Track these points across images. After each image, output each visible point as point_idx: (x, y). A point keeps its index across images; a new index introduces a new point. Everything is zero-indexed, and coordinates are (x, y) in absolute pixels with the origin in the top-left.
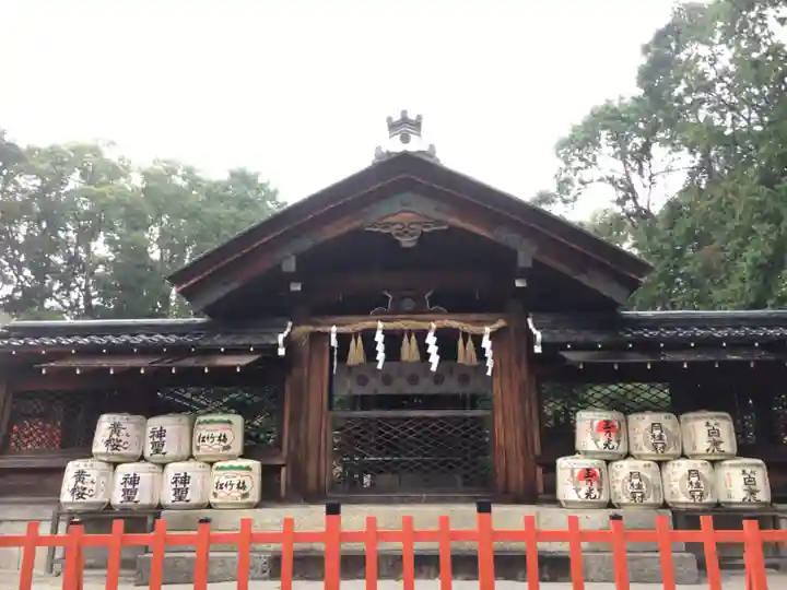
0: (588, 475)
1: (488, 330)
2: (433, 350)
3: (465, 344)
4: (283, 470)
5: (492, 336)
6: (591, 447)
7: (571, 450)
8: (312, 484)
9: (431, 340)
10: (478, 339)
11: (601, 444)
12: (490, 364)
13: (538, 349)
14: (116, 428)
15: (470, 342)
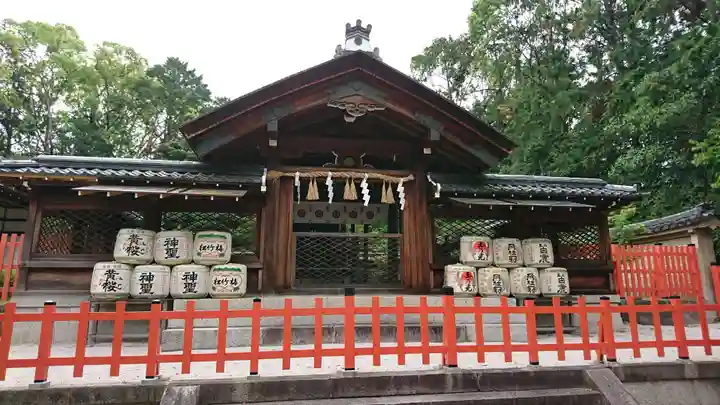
0: (468, 275)
1: (402, 180)
2: (365, 191)
3: (387, 189)
4: (260, 272)
5: (404, 184)
6: (470, 258)
7: (456, 260)
8: (280, 281)
9: (364, 185)
10: (395, 186)
11: (477, 256)
12: (402, 202)
13: (437, 195)
14: (134, 238)
15: (390, 189)
